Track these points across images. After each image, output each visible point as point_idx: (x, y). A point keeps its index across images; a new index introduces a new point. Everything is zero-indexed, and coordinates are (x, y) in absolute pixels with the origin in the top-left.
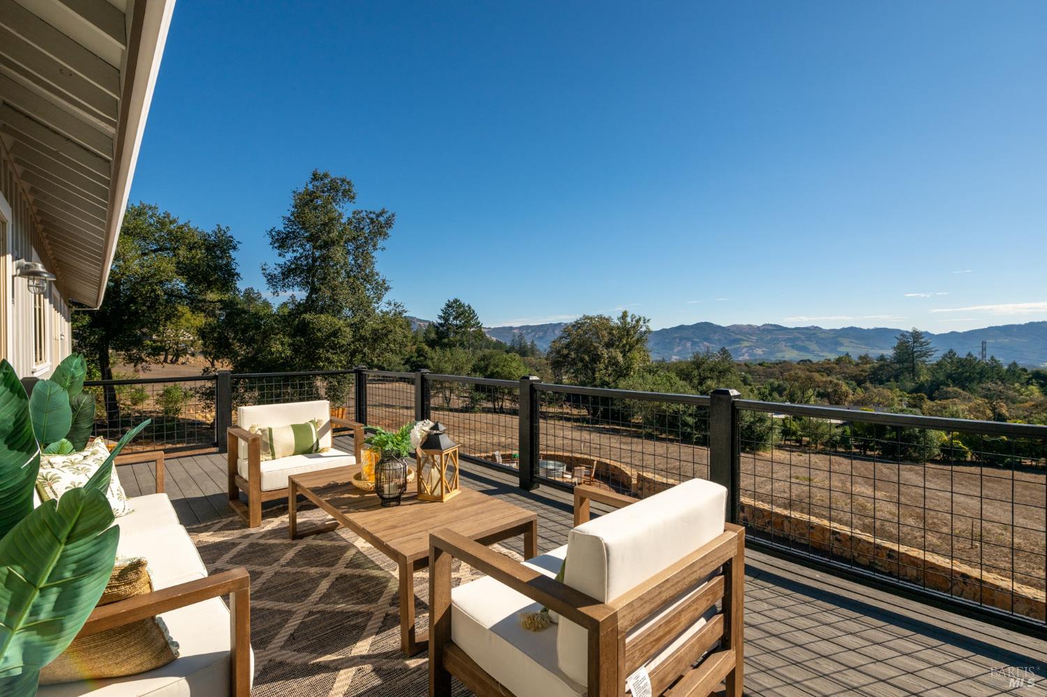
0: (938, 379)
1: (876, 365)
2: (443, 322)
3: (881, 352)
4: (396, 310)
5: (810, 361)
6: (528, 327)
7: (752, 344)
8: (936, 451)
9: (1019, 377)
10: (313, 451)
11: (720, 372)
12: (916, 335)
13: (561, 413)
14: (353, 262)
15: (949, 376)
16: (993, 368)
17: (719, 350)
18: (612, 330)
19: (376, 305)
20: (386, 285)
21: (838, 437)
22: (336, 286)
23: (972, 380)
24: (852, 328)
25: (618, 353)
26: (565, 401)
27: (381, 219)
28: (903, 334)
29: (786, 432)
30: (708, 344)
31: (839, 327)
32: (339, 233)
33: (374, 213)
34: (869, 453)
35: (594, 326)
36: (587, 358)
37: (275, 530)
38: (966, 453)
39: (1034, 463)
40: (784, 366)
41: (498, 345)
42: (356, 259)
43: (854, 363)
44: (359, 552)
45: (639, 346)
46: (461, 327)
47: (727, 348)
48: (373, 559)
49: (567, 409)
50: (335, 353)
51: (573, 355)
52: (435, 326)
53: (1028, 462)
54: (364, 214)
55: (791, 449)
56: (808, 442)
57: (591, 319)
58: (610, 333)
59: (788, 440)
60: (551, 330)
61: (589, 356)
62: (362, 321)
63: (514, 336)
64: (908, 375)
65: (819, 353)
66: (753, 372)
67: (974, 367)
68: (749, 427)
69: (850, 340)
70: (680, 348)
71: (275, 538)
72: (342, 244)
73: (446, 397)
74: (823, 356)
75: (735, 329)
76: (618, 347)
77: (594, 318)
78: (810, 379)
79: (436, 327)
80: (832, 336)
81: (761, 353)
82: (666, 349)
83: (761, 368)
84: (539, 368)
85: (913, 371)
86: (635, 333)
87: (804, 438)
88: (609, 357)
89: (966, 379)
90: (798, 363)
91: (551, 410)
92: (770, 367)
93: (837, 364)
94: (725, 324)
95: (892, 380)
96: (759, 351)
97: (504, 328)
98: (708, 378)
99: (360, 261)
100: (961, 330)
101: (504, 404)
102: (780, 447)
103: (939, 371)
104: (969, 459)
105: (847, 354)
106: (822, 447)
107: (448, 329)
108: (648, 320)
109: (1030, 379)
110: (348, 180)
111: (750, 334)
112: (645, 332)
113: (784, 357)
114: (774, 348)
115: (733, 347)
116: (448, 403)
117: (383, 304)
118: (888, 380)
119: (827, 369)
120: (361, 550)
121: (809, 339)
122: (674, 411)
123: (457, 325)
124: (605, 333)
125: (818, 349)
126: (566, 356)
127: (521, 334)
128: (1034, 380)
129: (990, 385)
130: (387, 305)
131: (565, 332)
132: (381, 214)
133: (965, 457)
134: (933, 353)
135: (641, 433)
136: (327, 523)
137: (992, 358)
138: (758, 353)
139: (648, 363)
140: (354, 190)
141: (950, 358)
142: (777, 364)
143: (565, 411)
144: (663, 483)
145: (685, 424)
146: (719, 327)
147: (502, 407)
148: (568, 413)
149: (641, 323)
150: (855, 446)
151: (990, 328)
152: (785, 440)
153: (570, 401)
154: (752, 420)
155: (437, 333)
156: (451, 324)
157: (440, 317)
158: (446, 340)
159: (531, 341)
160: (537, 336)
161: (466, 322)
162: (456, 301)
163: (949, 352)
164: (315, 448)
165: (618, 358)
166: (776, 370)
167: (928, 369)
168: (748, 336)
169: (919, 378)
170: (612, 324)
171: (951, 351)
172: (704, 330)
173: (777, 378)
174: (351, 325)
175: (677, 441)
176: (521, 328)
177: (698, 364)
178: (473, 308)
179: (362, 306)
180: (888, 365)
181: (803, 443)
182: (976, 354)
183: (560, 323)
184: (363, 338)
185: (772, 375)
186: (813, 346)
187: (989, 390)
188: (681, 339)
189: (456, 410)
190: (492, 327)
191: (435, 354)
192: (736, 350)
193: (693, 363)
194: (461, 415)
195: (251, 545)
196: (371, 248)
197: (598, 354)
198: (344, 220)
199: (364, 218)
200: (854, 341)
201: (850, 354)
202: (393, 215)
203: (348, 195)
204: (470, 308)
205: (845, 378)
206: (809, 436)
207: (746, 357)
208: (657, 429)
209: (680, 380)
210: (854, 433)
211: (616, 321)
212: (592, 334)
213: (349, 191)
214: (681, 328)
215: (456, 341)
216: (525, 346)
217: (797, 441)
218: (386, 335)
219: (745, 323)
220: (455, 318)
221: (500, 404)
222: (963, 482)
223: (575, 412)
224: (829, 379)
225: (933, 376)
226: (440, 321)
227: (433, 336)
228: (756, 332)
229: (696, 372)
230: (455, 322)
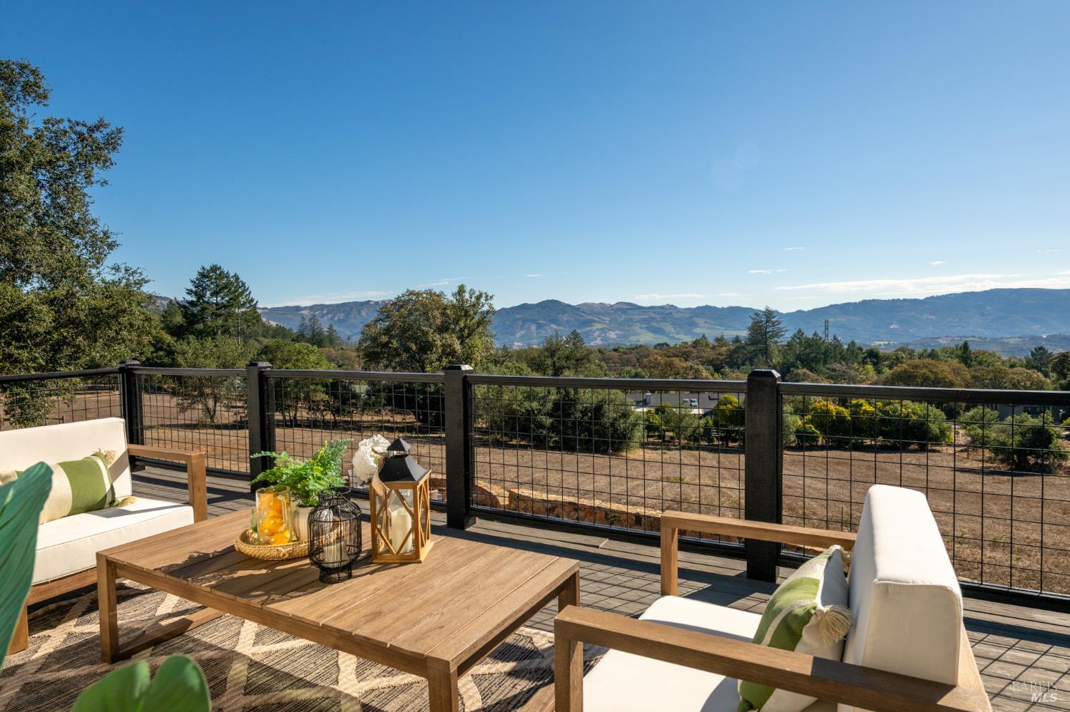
0: (788, 360)
1: (732, 347)
2: (194, 299)
3: (735, 333)
4: (128, 279)
5: (667, 345)
6: (322, 307)
7: (605, 326)
8: (793, 438)
9: (856, 356)
10: (107, 505)
11: (577, 360)
12: (769, 314)
13: (379, 421)
14: (48, 201)
15: (799, 358)
16: (835, 347)
17: (569, 333)
18: (445, 309)
19: (94, 271)
20: (110, 240)
21: (702, 430)
22: (17, 238)
23: (816, 360)
24: (707, 307)
25: (455, 339)
26: (384, 405)
27: (97, 135)
28: (757, 313)
29: (650, 428)
30: (555, 327)
31: (694, 306)
32: (22, 152)
33: (84, 125)
34: (731, 444)
35: (423, 305)
36: (414, 347)
37: (61, 651)
38: (818, 437)
39: (873, 443)
40: (640, 352)
41: (280, 332)
42: (54, 195)
43: (711, 346)
44: (253, 664)
45: (480, 330)
46: (225, 307)
47: (578, 331)
48: (286, 670)
49: (386, 416)
50: (22, 348)
51: (395, 344)
52: (181, 306)
53: (868, 442)
54: (66, 125)
55: (655, 447)
56: (672, 438)
57: (418, 294)
58: (444, 314)
59: (651, 437)
60: (355, 311)
61: (416, 344)
62: (71, 295)
63: (303, 318)
64: (761, 358)
65: (674, 335)
66: (608, 359)
67: (819, 348)
68: (612, 425)
69: (705, 320)
70: (523, 332)
71: (72, 665)
72: (27, 170)
73: (208, 408)
74: (678, 339)
75: (585, 308)
76: (453, 331)
77: (421, 294)
78: (671, 365)
79: (184, 308)
80: (687, 316)
81: (615, 337)
82: (507, 333)
83: (616, 354)
84: (341, 362)
85: (766, 353)
86: (475, 313)
87: (667, 433)
88: (443, 345)
89: (813, 360)
90: (655, 347)
91: (365, 418)
92: (625, 353)
93: (694, 347)
94: (574, 303)
95: (747, 363)
96: (612, 335)
97: (287, 309)
98: (564, 368)
99: (62, 199)
100: (806, 309)
101: (298, 414)
102: (644, 446)
103: (789, 352)
104: (820, 443)
105: (704, 336)
106: (686, 441)
107: (203, 309)
108: (491, 297)
109: (865, 358)
110: (33, 67)
111: (602, 314)
112: (488, 312)
113: (639, 341)
114: (628, 331)
115: (584, 330)
116: (212, 418)
117: (107, 270)
118: (743, 364)
119: (684, 353)
120: (257, 659)
121: (664, 320)
122: (527, 410)
123: (217, 304)
124: (436, 313)
125: (673, 331)
126: (385, 345)
127: (314, 316)
128: (868, 360)
129: (836, 366)
130: (113, 272)
131: (382, 312)
132: (97, 128)
133: (817, 441)
134: (783, 333)
135: (487, 440)
136: (164, 623)
137: (835, 338)
138: (611, 337)
139: (492, 352)
140: (44, 83)
141: (799, 338)
142: (633, 349)
143: (386, 418)
144: (543, 500)
145: (542, 426)
146: (569, 306)
147: (295, 418)
148: (388, 421)
149: (483, 300)
150: (717, 438)
151: (831, 306)
152: (648, 437)
153: (392, 405)
154: (615, 415)
155: (185, 316)
156: (208, 303)
157: (190, 292)
158: (200, 326)
159: (328, 326)
160: (336, 319)
161: (231, 299)
162: (215, 269)
163: (798, 332)
164: (109, 499)
165: (455, 346)
166: (633, 356)
167: (779, 351)
168: (600, 316)
169: (771, 360)
170: (445, 302)
171: (800, 331)
172: (551, 309)
173: (634, 366)
174: (51, 302)
175: (530, 446)
176: (312, 308)
177: (552, 351)
178: (242, 278)
179: (69, 271)
180: (743, 348)
181: (666, 439)
182: (821, 334)
183: (369, 301)
184: (75, 323)
185: (628, 362)
186: (668, 328)
187: (834, 370)
188: (524, 321)
189: (226, 427)
190: (269, 307)
191: (188, 347)
192: (588, 334)
193: (547, 350)
194: (233, 432)
195: (27, 688)
196: (81, 179)
197: (428, 341)
198: (29, 132)
199: (66, 132)
200: (708, 321)
201: (706, 336)
202: (119, 131)
203: (34, 90)
204: (237, 278)
205: (703, 363)
206: (673, 431)
207: (599, 342)
208: (506, 435)
209: (532, 371)
210: (716, 423)
211: (450, 298)
212: (420, 315)
213: (36, 84)
214: (524, 307)
215: (217, 327)
216: (320, 333)
217: (659, 437)
218: (115, 317)
219: (597, 302)
220: (215, 294)
221: (292, 414)
222: (817, 468)
223: (398, 418)
224: (689, 364)
225: (784, 358)
226: (189, 298)
227: (179, 319)
228: (609, 311)
229: (549, 362)
230: (214, 300)
